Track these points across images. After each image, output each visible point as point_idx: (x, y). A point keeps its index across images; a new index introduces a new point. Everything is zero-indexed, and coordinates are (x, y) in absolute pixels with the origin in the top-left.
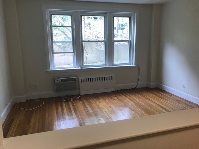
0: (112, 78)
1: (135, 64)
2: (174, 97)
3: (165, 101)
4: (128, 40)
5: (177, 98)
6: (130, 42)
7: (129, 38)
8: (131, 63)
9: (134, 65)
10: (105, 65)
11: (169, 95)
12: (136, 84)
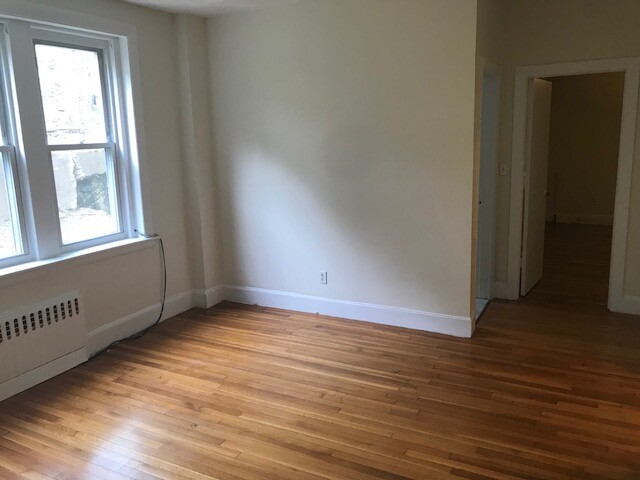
0: (72, 308)
1: (148, 234)
2: (298, 317)
3: (288, 337)
4: (103, 140)
5: (313, 320)
6: (112, 149)
7: (109, 133)
8: (130, 232)
9: (142, 238)
10: (27, 256)
11: (283, 315)
12: (160, 305)
